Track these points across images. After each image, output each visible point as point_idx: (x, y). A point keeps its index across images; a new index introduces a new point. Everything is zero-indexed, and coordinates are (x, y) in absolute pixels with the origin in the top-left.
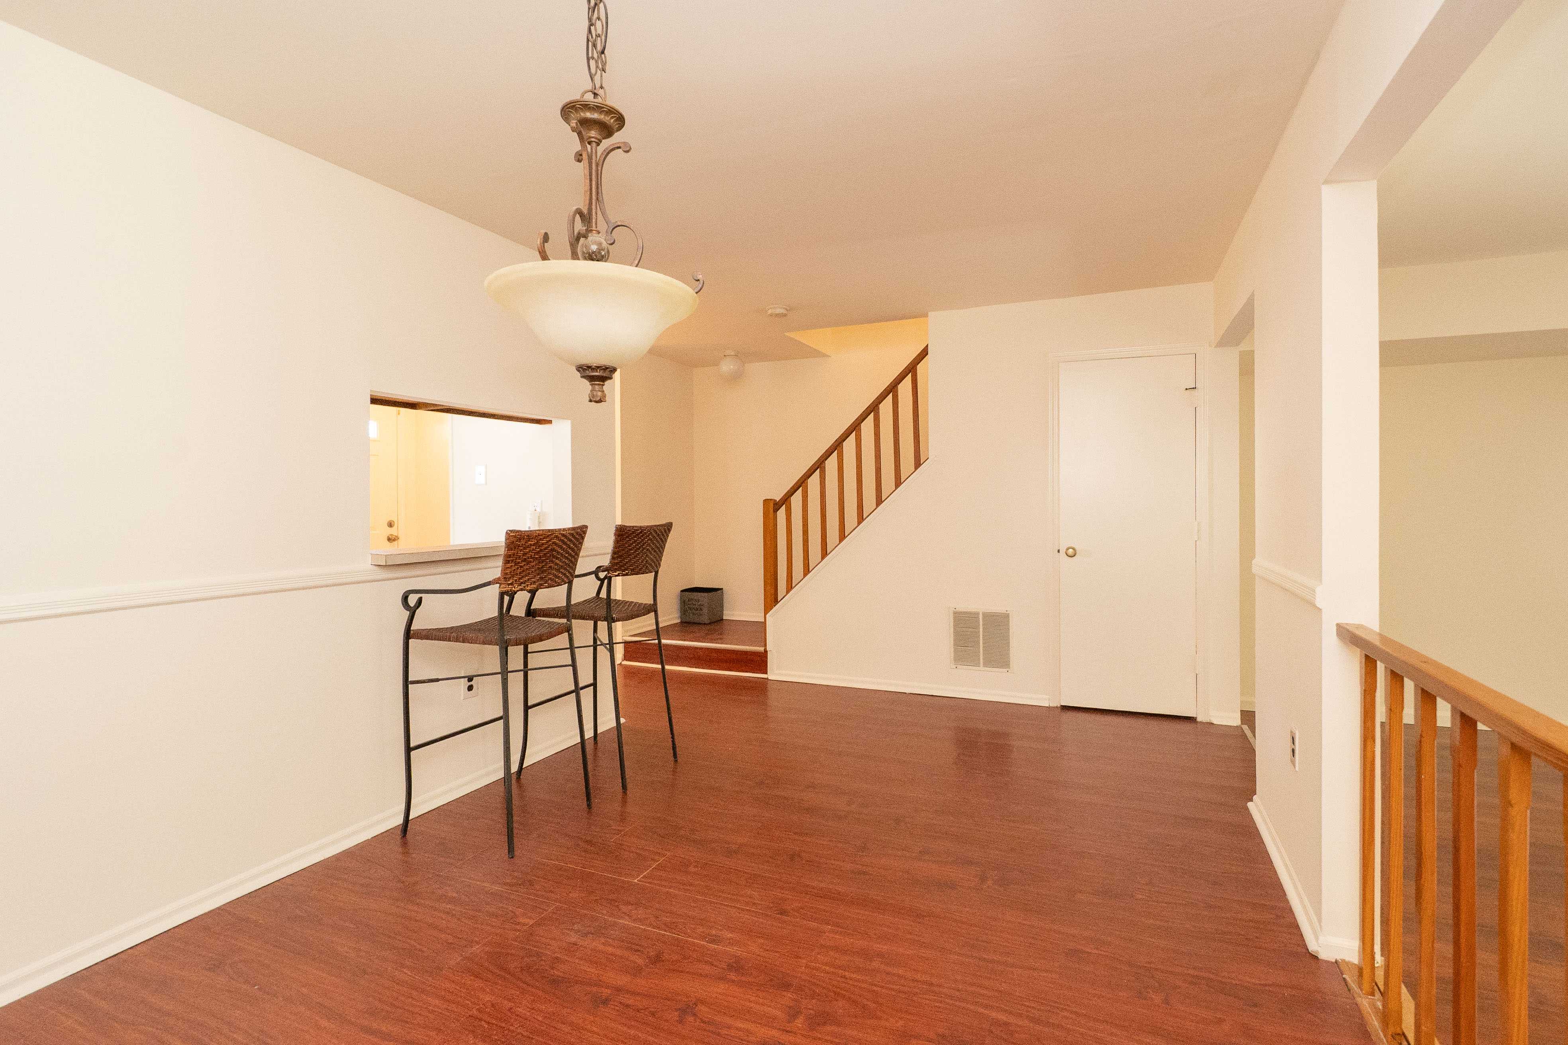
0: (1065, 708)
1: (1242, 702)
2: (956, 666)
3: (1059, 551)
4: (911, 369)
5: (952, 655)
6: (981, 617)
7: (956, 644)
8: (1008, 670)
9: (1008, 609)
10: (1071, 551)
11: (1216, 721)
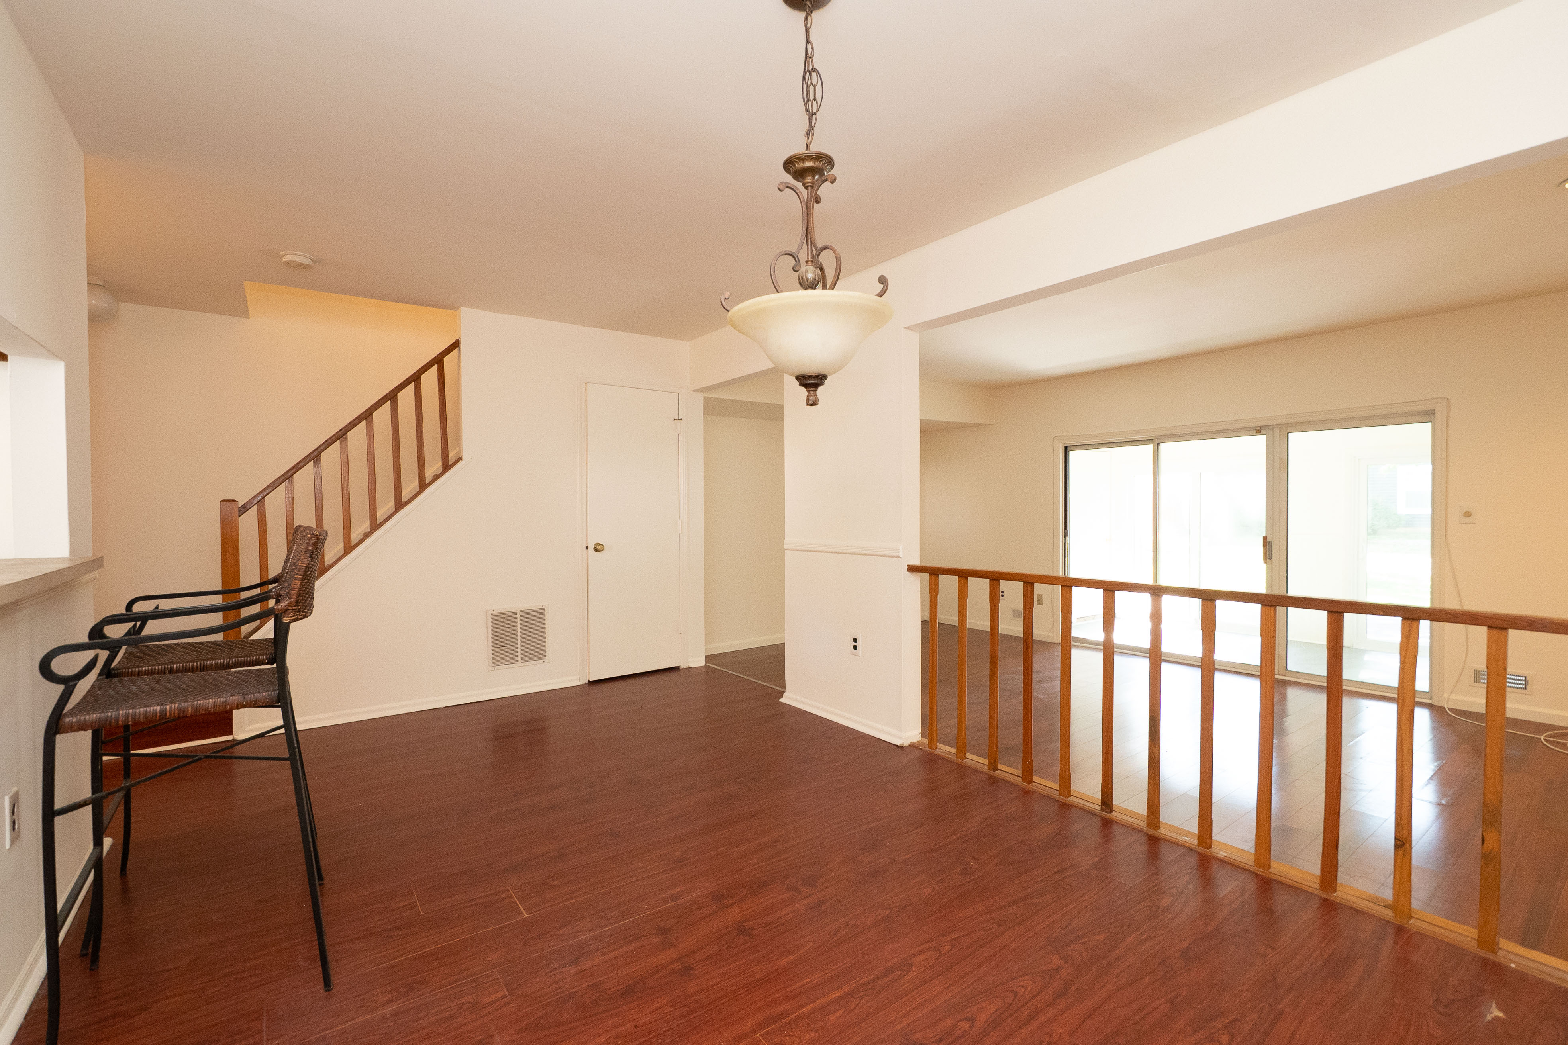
0: (591, 683)
1: (706, 649)
2: (494, 668)
3: (587, 548)
4: (438, 361)
5: (491, 657)
6: (519, 615)
7: (494, 646)
8: (543, 661)
9: (544, 604)
10: (599, 547)
11: (693, 666)
